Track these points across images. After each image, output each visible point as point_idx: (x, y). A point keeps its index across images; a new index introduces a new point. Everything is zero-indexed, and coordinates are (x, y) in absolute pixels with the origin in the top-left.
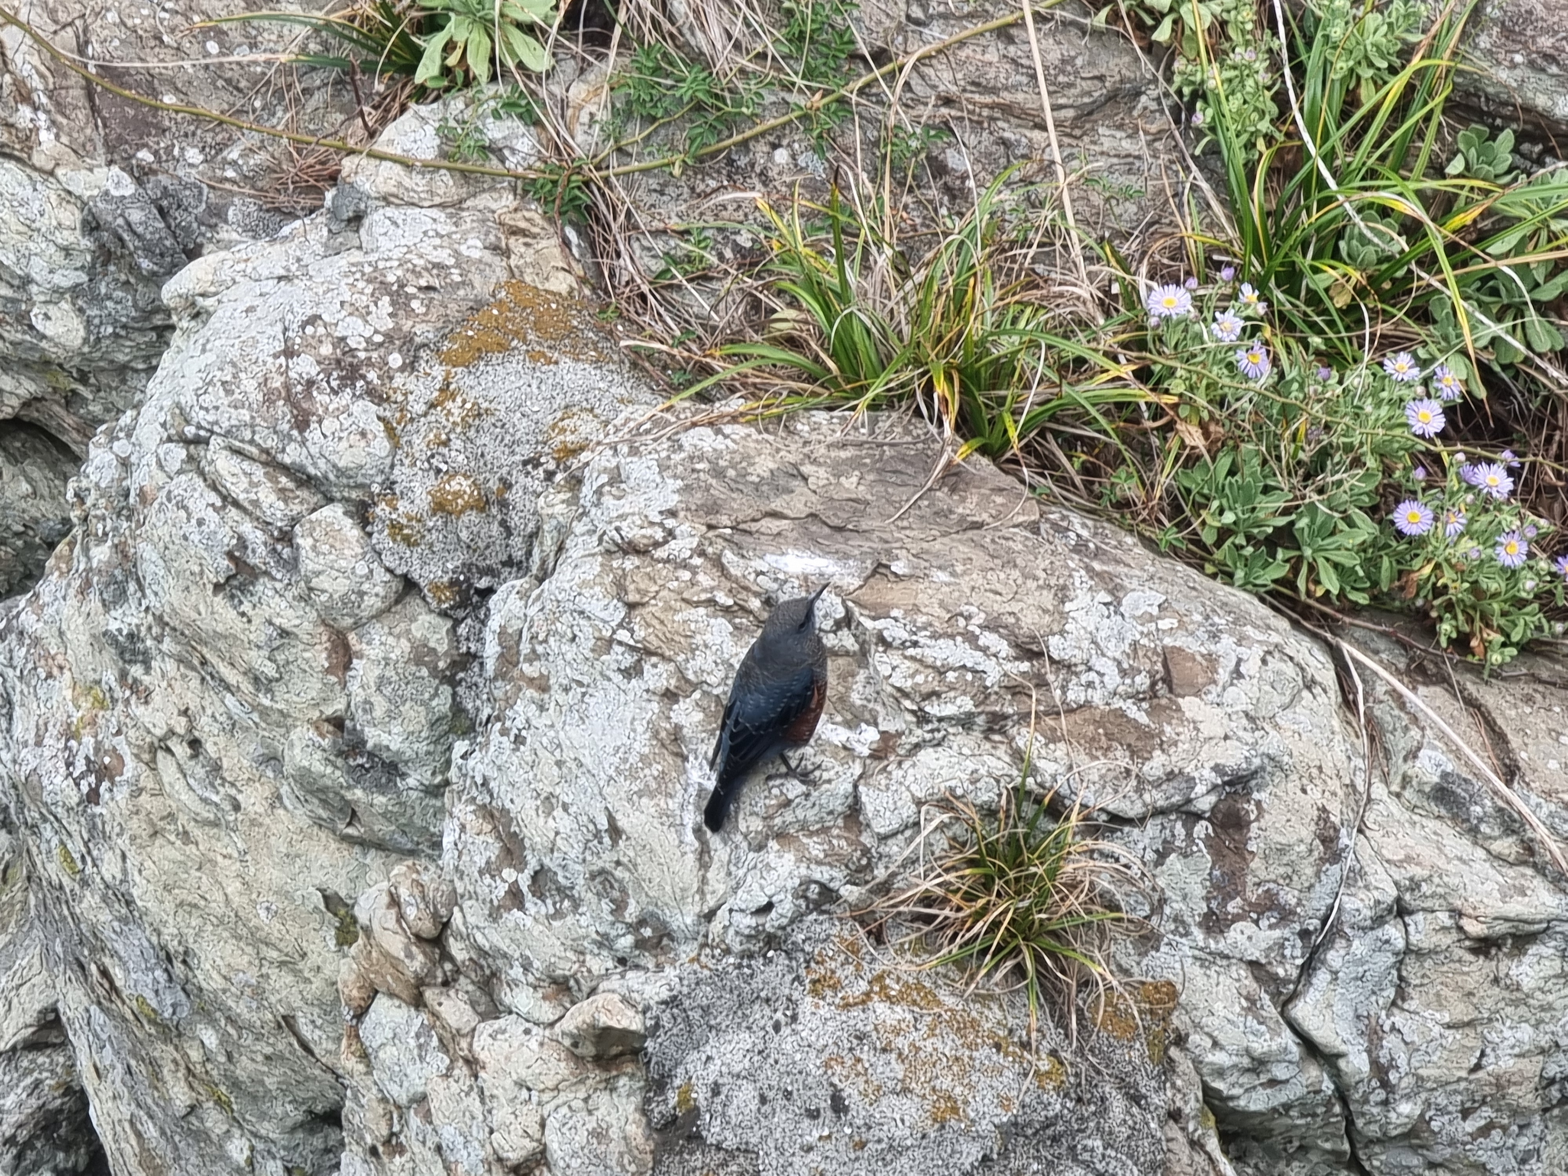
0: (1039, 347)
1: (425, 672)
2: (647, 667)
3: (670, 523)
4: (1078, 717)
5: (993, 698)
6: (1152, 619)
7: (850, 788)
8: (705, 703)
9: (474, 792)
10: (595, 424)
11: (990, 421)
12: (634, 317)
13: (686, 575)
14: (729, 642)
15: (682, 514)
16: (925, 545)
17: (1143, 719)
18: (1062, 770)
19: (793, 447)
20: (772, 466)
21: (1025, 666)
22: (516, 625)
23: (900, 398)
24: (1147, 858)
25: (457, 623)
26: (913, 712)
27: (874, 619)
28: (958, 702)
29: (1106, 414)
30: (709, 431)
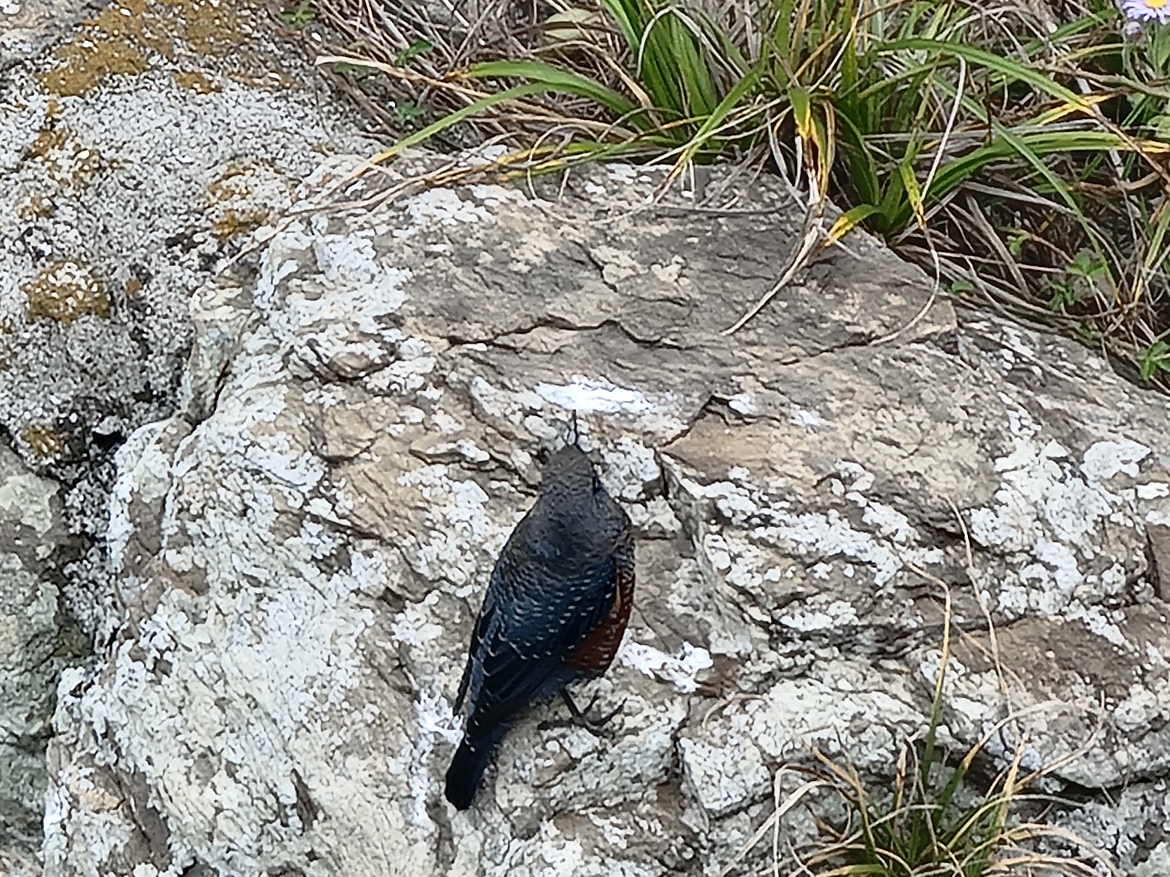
0: (957, 66)
1: (16, 563)
2: (356, 556)
3: (392, 335)
4: (1014, 633)
5: (886, 603)
6: (1130, 483)
7: (667, 742)
8: (444, 611)
9: (92, 747)
10: (278, 183)
11: (881, 178)
12: (340, 20)
13: (416, 415)
14: (481, 516)
15: (410, 321)
16: (782, 369)
17: (1115, 635)
18: (991, 714)
19: (581, 219)
20: (550, 247)
21: (935, 555)
22: (157, 490)
23: (745, 144)
24: (1120, 849)
25: (67, 487)
26: (764, 626)
27: (704, 482)
28: (833, 610)
29: (1059, 169)
30: (450, 195)
